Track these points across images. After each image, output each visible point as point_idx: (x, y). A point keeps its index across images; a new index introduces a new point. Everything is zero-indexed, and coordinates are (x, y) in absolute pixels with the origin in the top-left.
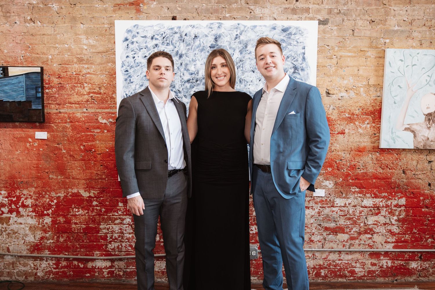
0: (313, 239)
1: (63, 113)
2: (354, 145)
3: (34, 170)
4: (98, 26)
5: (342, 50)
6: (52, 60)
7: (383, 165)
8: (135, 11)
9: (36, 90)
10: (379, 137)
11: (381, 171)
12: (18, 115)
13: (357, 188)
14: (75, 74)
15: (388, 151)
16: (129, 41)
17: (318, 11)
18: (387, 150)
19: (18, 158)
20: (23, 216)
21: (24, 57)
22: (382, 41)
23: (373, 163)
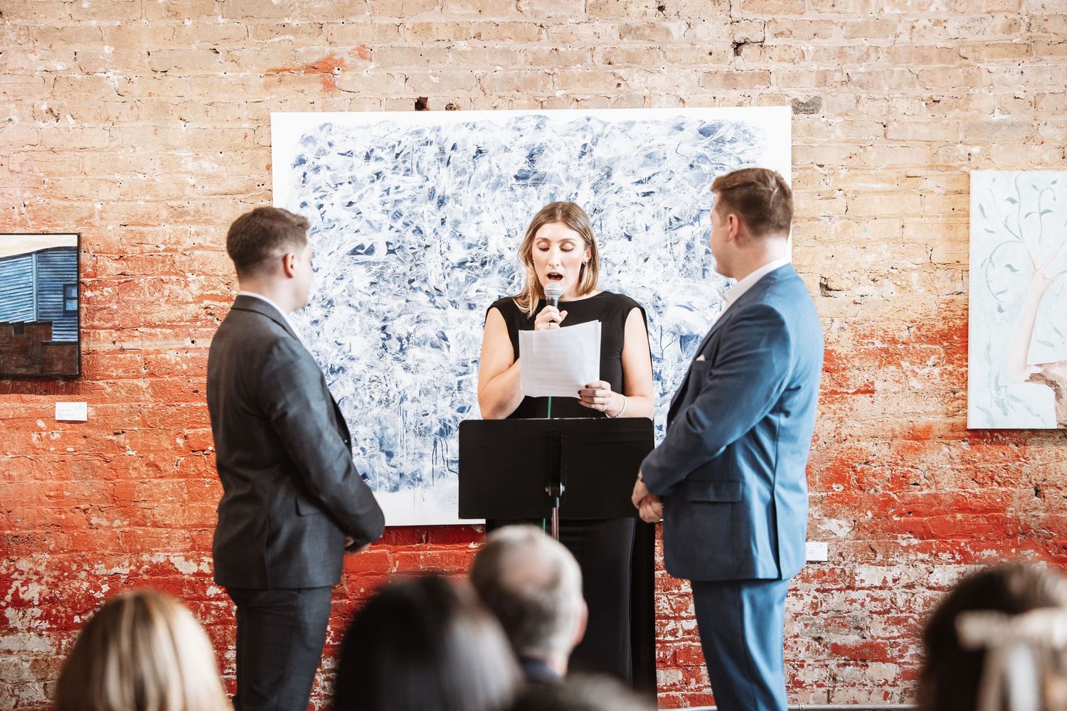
0: (800, 677)
1: (131, 353)
2: (900, 424)
3: (49, 504)
4: (226, 125)
5: (857, 175)
6: (104, 215)
7: (980, 475)
8: (321, 87)
9: (64, 294)
10: (965, 398)
11: (978, 490)
12: (14, 358)
13: (915, 537)
14: (164, 251)
15: (992, 436)
16: (307, 164)
17: (794, 78)
18: (988, 434)
19: (6, 473)
20: (14, 631)
21: (30, 208)
22: (962, 150)
23: (953, 469)
